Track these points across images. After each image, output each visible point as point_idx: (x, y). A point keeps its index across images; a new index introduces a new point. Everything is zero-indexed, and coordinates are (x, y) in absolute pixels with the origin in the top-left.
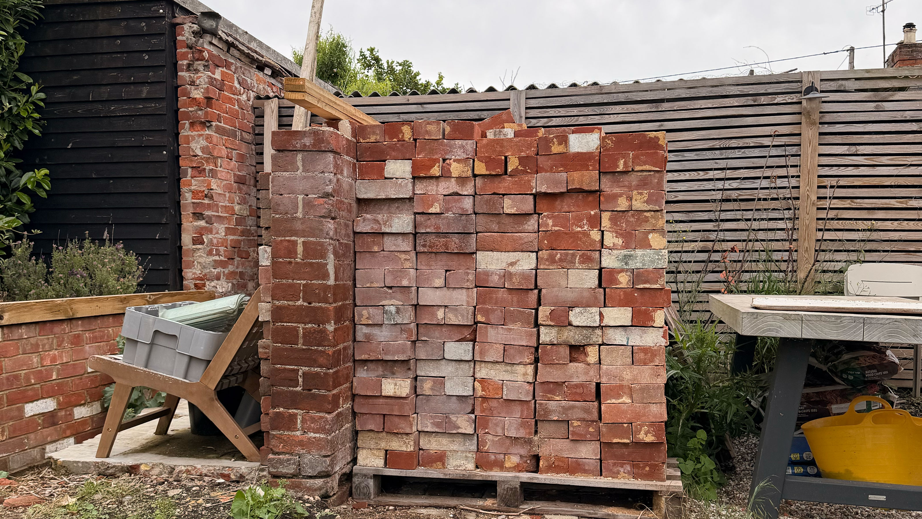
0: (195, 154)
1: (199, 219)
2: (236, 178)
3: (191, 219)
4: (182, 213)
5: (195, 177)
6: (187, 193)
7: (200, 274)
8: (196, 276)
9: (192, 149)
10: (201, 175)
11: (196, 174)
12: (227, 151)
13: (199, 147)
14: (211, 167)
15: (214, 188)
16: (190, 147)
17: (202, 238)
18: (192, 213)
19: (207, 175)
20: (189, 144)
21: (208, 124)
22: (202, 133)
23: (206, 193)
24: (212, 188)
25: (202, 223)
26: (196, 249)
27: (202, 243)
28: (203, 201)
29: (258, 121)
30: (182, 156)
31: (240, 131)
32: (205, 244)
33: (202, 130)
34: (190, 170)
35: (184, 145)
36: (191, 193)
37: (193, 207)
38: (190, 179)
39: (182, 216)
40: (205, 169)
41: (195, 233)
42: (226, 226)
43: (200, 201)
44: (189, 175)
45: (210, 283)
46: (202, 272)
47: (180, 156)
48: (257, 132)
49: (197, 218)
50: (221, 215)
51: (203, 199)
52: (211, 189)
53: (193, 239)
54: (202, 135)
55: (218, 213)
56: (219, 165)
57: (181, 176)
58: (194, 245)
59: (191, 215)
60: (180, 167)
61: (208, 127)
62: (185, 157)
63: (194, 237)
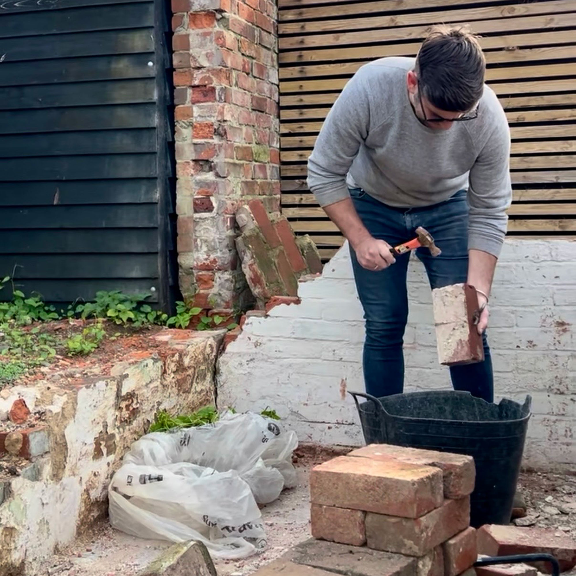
0: (198, 65)
1: (202, 170)
2: (254, 103)
3: (192, 172)
4: (178, 161)
5: (199, 102)
6: (185, 128)
7: (206, 259)
8: (199, 264)
9: (194, 57)
10: (207, 99)
11: (200, 97)
12: (244, 60)
13: (204, 53)
14: (224, 85)
15: (228, 119)
16: (190, 55)
17: (210, 201)
18: (193, 161)
19: (218, 98)
20: (188, 50)
21: (219, 16)
22: (210, 30)
23: (216, 127)
24: (225, 119)
25: (210, 176)
26: (200, 218)
27: (209, 208)
28: (211, 141)
29: (282, 15)
30: (178, 70)
31: (258, 29)
32: (215, 210)
33: (209, 25)
34: (190, 91)
35: (181, 52)
36: (190, 128)
37: (195, 150)
38: (190, 104)
39: (177, 166)
40: (213, 89)
41: (198, 193)
42: (243, 179)
43: (206, 140)
44: (189, 98)
45: (222, 274)
46: (209, 256)
47: (174, 70)
48: (280, 32)
49: (199, 168)
50: (237, 162)
51: (212, 138)
52: (225, 121)
53: (195, 204)
54: (209, 34)
55: (233, 159)
56: (234, 82)
57: (176, 101)
58: (196, 211)
59: (192, 163)
60: (174, 88)
61: (218, 20)
62: (181, 70)
63: (197, 199)
